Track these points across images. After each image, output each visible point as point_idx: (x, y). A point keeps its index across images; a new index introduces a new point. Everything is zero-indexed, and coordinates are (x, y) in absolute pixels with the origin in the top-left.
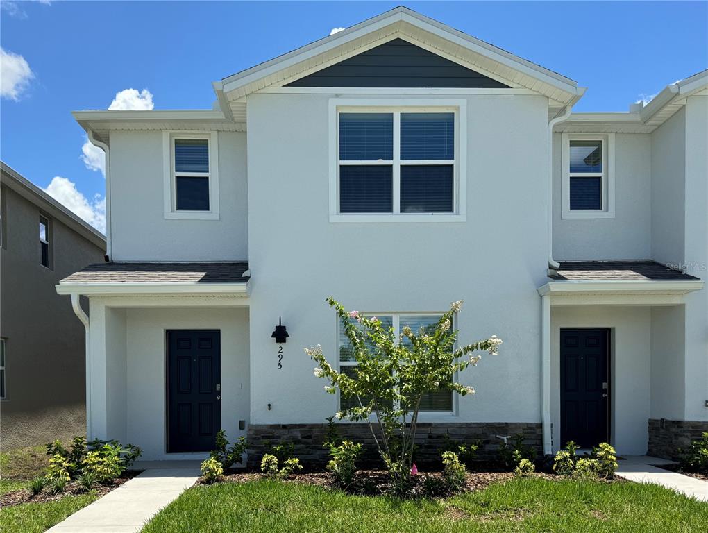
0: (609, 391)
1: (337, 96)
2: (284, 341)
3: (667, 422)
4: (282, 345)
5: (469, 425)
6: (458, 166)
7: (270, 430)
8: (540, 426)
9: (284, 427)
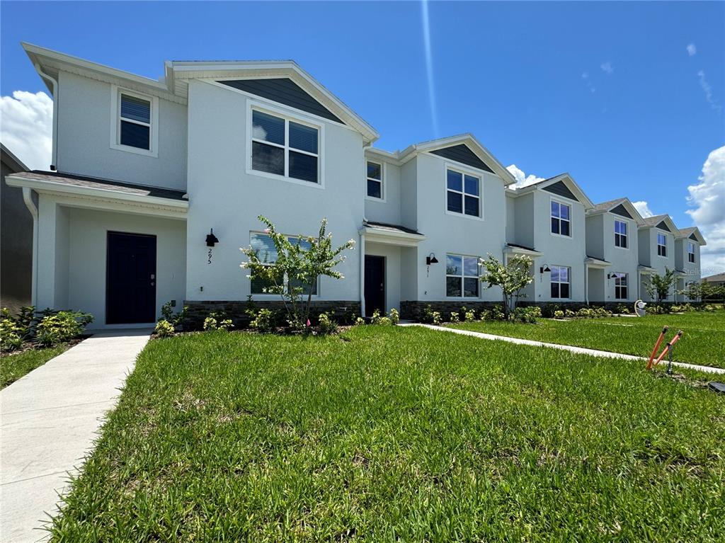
0: (384, 288)
1: (252, 98)
2: (213, 245)
3: (409, 302)
4: (211, 248)
5: (325, 302)
6: (320, 159)
7: (202, 305)
8: (360, 303)
9: (213, 302)
